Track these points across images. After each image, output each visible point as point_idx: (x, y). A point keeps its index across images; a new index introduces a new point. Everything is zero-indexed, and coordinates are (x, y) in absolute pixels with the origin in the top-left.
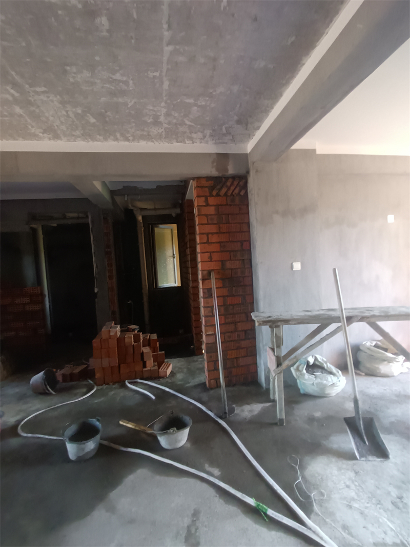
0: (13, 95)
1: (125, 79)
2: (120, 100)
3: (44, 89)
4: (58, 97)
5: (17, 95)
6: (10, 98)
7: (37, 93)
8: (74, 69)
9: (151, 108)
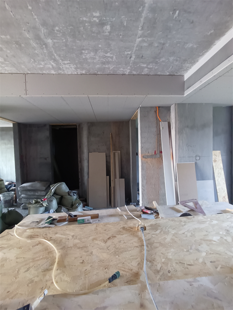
0: (52, 65)
1: (112, 55)
2: (107, 66)
3: (69, 62)
4: (75, 66)
7: (65, 64)
8: (86, 52)
9: (122, 69)
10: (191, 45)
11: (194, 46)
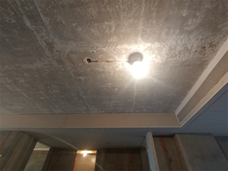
0: (84, 109)
1: (120, 102)
2: (118, 108)
3: (94, 107)
4: (98, 109)
5: (85, 108)
6: (83, 109)
7: (92, 108)
8: (105, 101)
9: (128, 110)
10: (171, 95)
11: (174, 95)
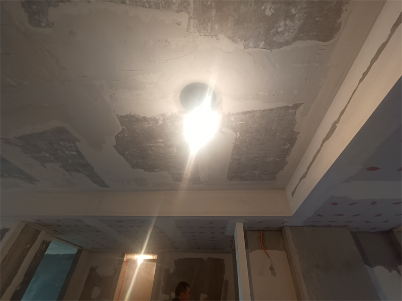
10: (271, 159)
11: (277, 159)
